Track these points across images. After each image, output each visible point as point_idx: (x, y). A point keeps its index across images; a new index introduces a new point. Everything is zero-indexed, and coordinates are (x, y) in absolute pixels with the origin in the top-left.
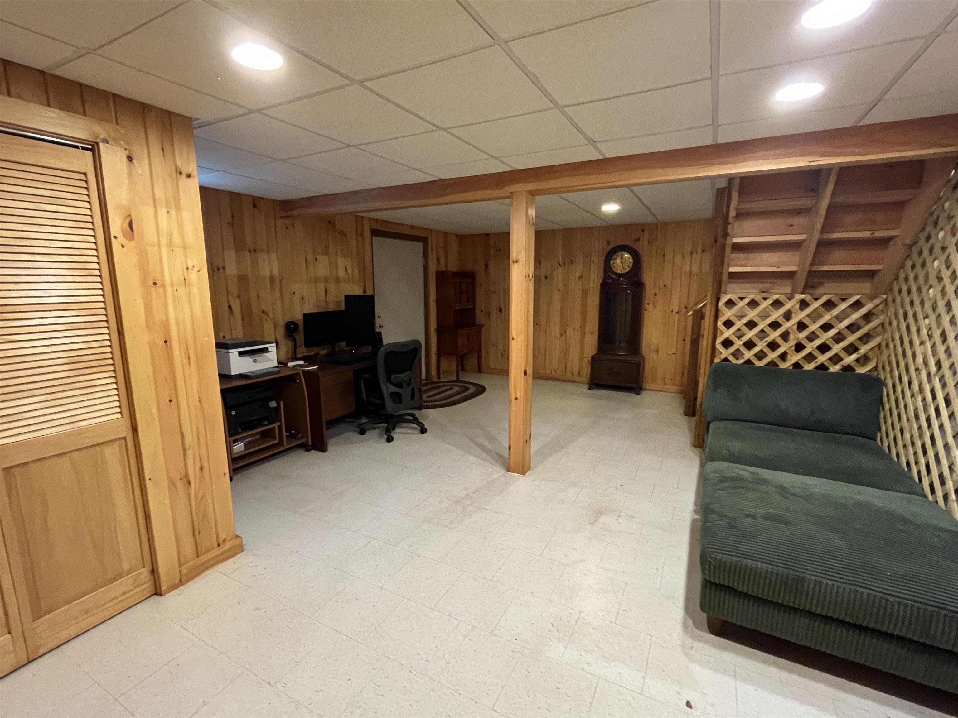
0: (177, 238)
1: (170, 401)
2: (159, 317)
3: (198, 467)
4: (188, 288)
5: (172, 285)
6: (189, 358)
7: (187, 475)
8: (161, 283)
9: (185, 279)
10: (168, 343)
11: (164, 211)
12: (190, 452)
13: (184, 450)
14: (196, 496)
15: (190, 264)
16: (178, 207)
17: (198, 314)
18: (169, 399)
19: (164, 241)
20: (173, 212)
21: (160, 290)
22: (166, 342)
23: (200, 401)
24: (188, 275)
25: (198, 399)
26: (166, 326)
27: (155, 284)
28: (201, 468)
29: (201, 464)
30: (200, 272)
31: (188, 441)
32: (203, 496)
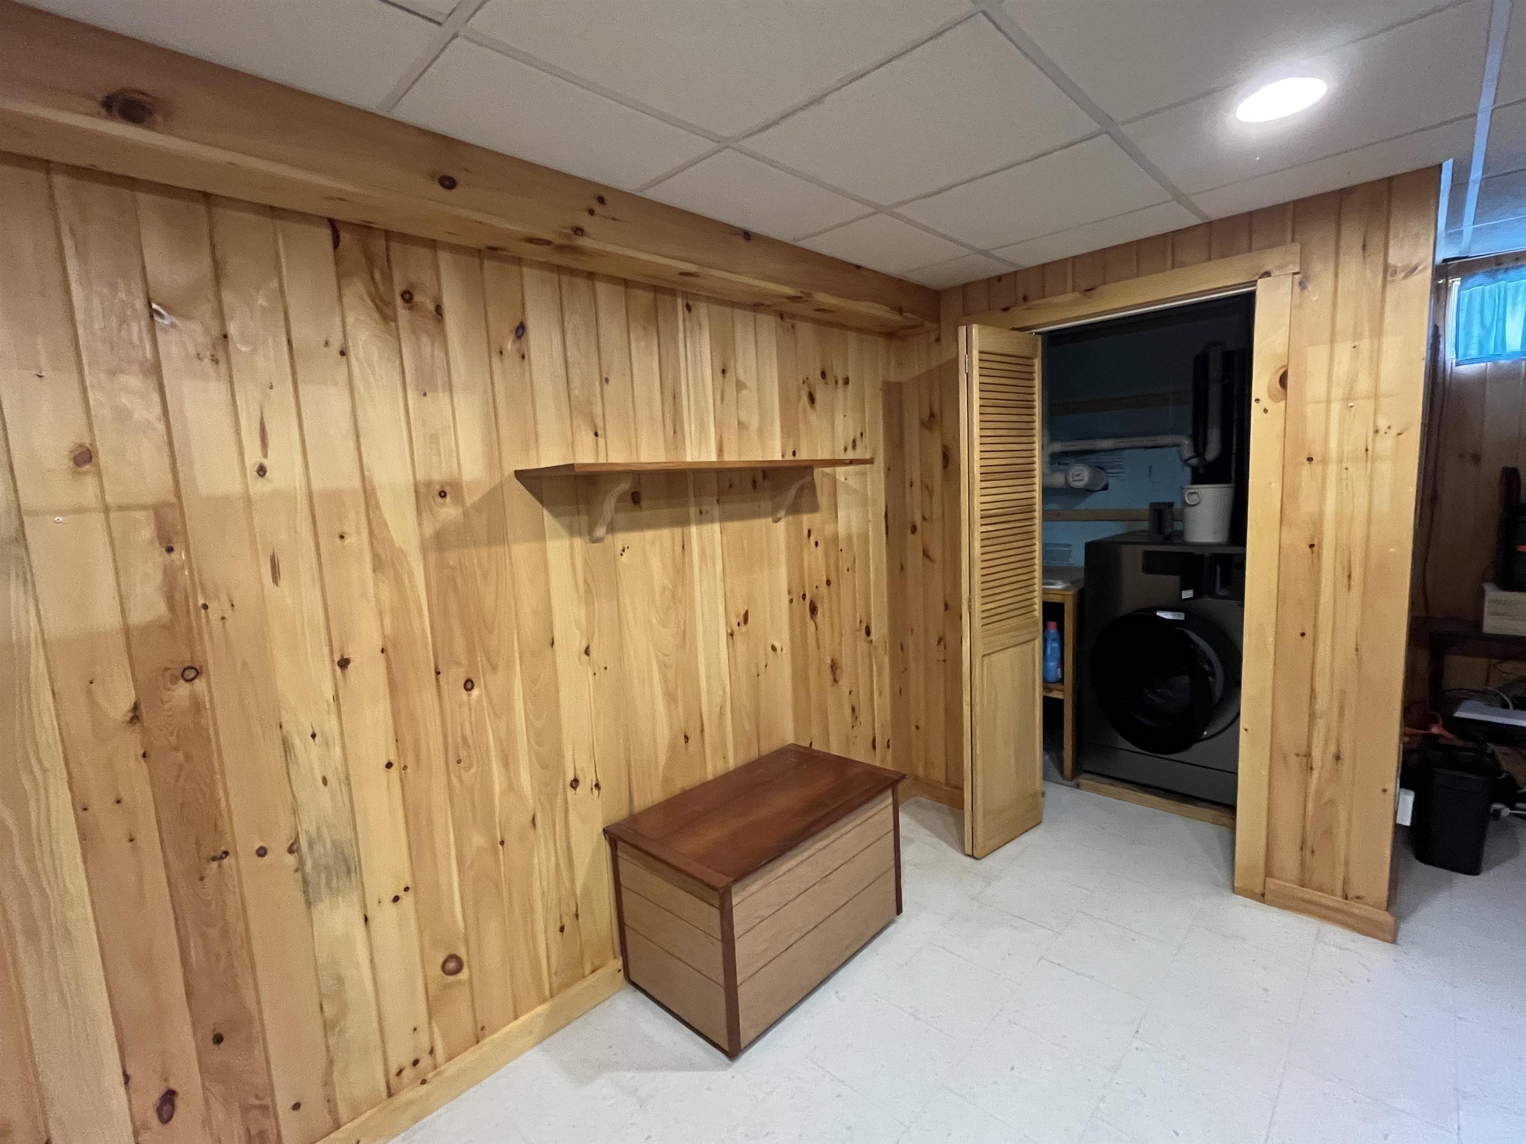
0: (1364, 385)
1: (1303, 634)
2: (1306, 507)
3: (1332, 749)
4: (1369, 464)
5: (1340, 460)
6: (1349, 576)
7: (1308, 755)
8: (1320, 458)
9: (1367, 450)
10: (1315, 548)
11: (1349, 345)
12: (1321, 724)
13: (1313, 716)
14: (1319, 793)
15: (1382, 424)
16: (1378, 332)
17: (1382, 504)
18: (1300, 632)
19: (1338, 392)
20: (1365, 345)
21: (1317, 468)
22: (1312, 546)
23: (1357, 650)
24: (1374, 441)
25: (1354, 646)
26: (1317, 523)
27: (1310, 459)
28: (1338, 758)
29: (1338, 746)
30: (1401, 436)
31: (1321, 704)
32: (1331, 802)
